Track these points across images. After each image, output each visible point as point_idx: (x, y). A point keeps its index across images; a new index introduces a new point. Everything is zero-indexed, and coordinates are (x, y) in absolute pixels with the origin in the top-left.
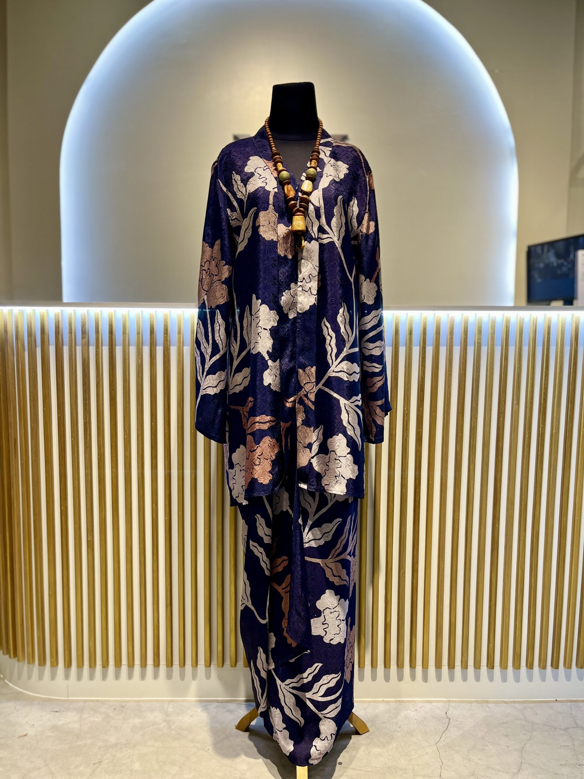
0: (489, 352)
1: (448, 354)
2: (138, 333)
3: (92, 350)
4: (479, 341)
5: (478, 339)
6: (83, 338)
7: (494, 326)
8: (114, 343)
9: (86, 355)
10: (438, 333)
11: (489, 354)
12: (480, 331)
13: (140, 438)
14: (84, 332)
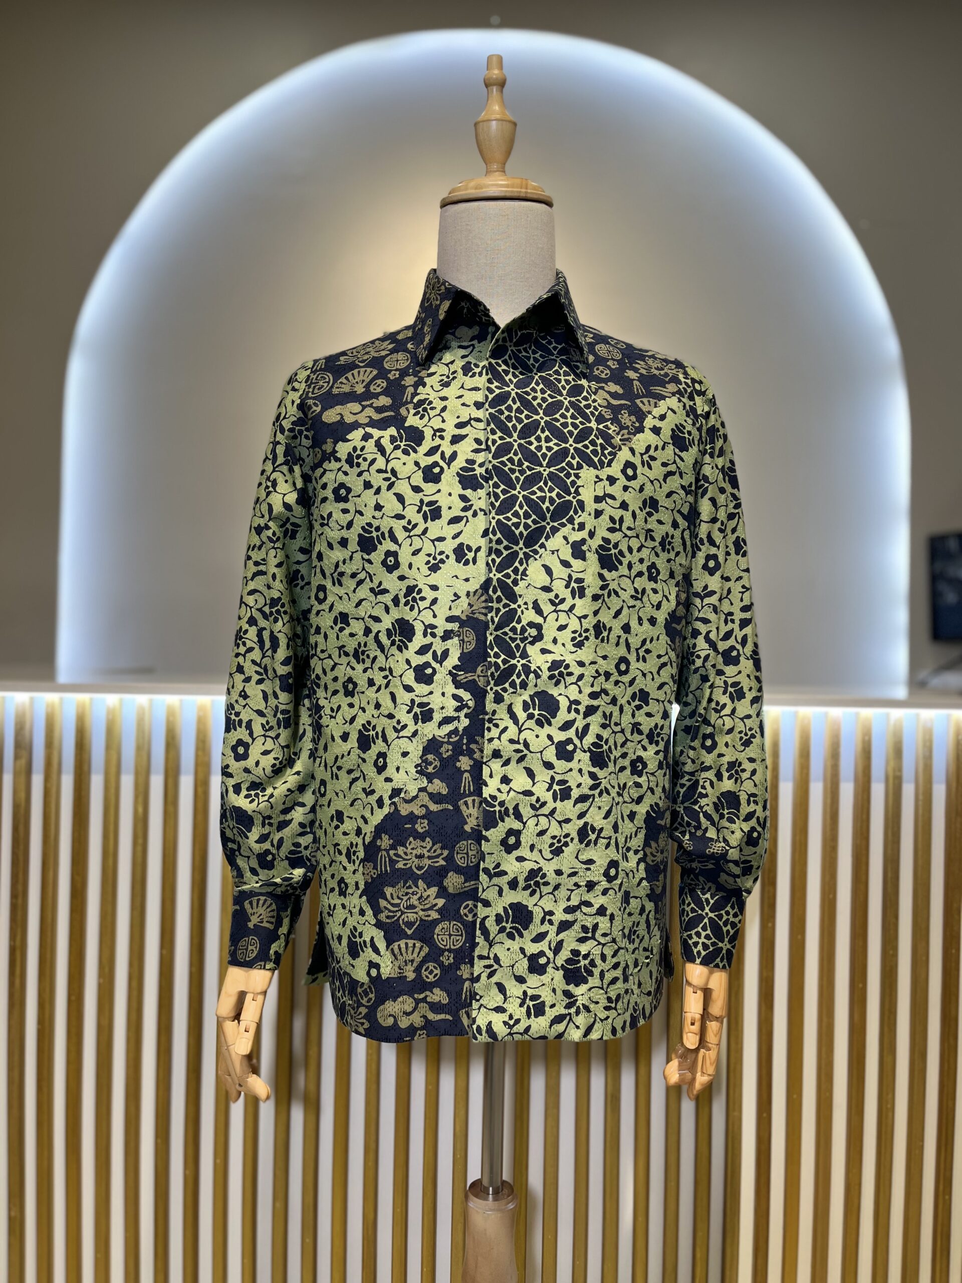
0: (921, 797)
1: (829, 801)
2: (139, 748)
3: (37, 781)
4: (898, 774)
5: (894, 771)
6: (17, 757)
7: (931, 741)
8: (86, 768)
9: (22, 795)
10: (805, 754)
11: (920, 803)
12: (898, 751)
13: (135, 984)
14: (23, 746)
